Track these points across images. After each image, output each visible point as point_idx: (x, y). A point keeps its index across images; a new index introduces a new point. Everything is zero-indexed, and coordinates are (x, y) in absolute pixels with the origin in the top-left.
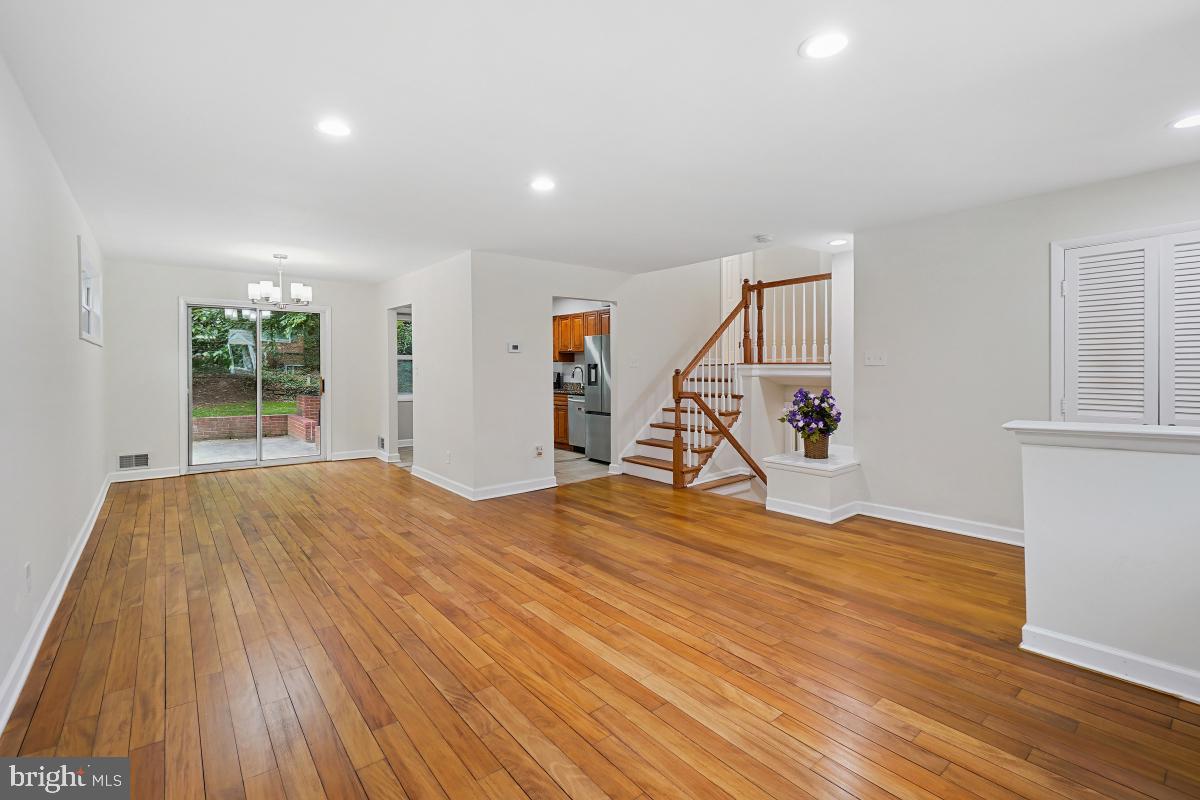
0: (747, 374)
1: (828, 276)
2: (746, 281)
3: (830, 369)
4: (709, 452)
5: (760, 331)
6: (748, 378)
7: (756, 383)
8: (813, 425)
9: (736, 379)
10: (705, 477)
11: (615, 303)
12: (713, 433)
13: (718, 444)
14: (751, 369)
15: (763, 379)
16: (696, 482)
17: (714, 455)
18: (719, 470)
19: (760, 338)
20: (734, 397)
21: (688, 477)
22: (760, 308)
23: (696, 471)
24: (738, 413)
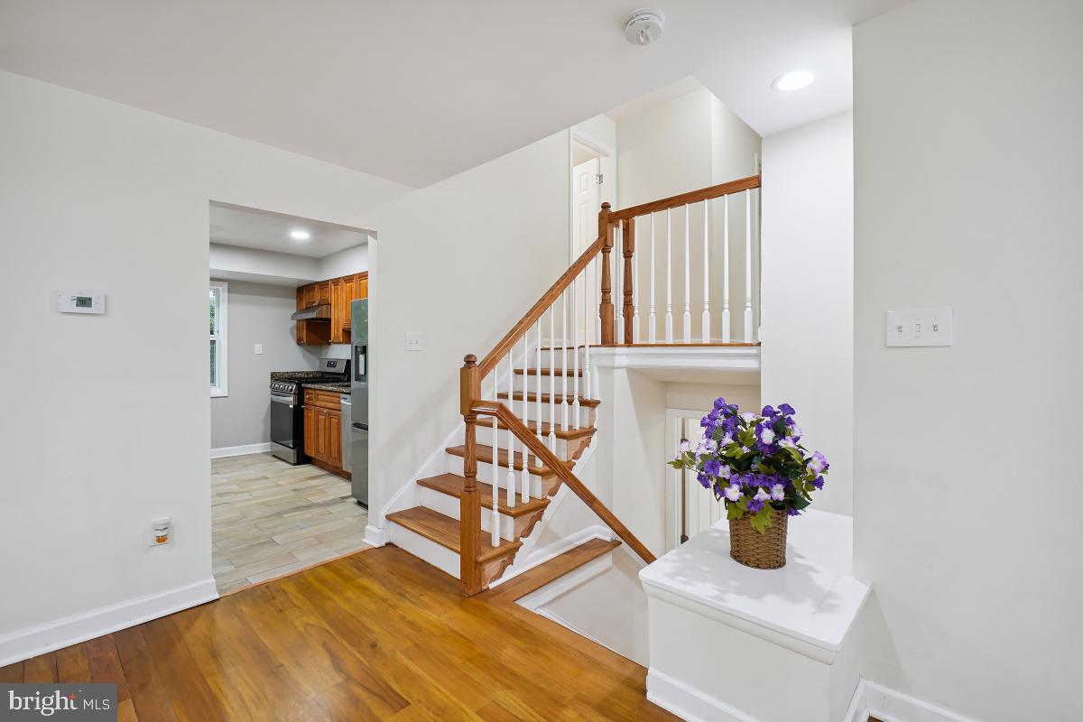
0: (605, 362)
1: (755, 182)
2: (605, 206)
3: (758, 356)
4: (538, 508)
5: (628, 293)
6: (607, 370)
7: (621, 379)
8: (762, 495)
9: (587, 373)
10: (531, 557)
11: (374, 234)
12: (543, 474)
13: (553, 492)
14: (614, 355)
15: (632, 371)
16: (510, 573)
17: (547, 513)
18: (556, 537)
19: (628, 303)
20: (584, 403)
21: (491, 569)
22: (628, 254)
23: (509, 552)
24: (591, 431)
